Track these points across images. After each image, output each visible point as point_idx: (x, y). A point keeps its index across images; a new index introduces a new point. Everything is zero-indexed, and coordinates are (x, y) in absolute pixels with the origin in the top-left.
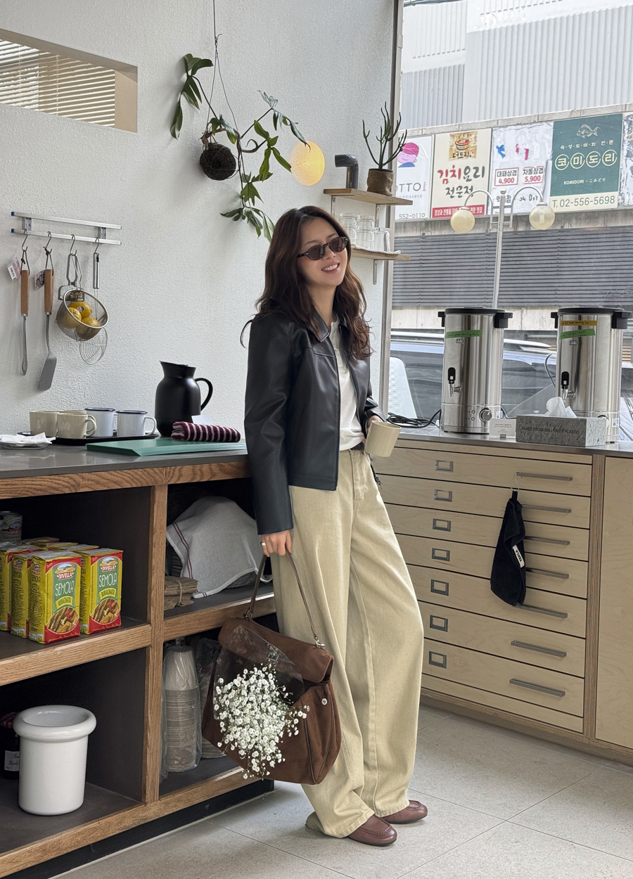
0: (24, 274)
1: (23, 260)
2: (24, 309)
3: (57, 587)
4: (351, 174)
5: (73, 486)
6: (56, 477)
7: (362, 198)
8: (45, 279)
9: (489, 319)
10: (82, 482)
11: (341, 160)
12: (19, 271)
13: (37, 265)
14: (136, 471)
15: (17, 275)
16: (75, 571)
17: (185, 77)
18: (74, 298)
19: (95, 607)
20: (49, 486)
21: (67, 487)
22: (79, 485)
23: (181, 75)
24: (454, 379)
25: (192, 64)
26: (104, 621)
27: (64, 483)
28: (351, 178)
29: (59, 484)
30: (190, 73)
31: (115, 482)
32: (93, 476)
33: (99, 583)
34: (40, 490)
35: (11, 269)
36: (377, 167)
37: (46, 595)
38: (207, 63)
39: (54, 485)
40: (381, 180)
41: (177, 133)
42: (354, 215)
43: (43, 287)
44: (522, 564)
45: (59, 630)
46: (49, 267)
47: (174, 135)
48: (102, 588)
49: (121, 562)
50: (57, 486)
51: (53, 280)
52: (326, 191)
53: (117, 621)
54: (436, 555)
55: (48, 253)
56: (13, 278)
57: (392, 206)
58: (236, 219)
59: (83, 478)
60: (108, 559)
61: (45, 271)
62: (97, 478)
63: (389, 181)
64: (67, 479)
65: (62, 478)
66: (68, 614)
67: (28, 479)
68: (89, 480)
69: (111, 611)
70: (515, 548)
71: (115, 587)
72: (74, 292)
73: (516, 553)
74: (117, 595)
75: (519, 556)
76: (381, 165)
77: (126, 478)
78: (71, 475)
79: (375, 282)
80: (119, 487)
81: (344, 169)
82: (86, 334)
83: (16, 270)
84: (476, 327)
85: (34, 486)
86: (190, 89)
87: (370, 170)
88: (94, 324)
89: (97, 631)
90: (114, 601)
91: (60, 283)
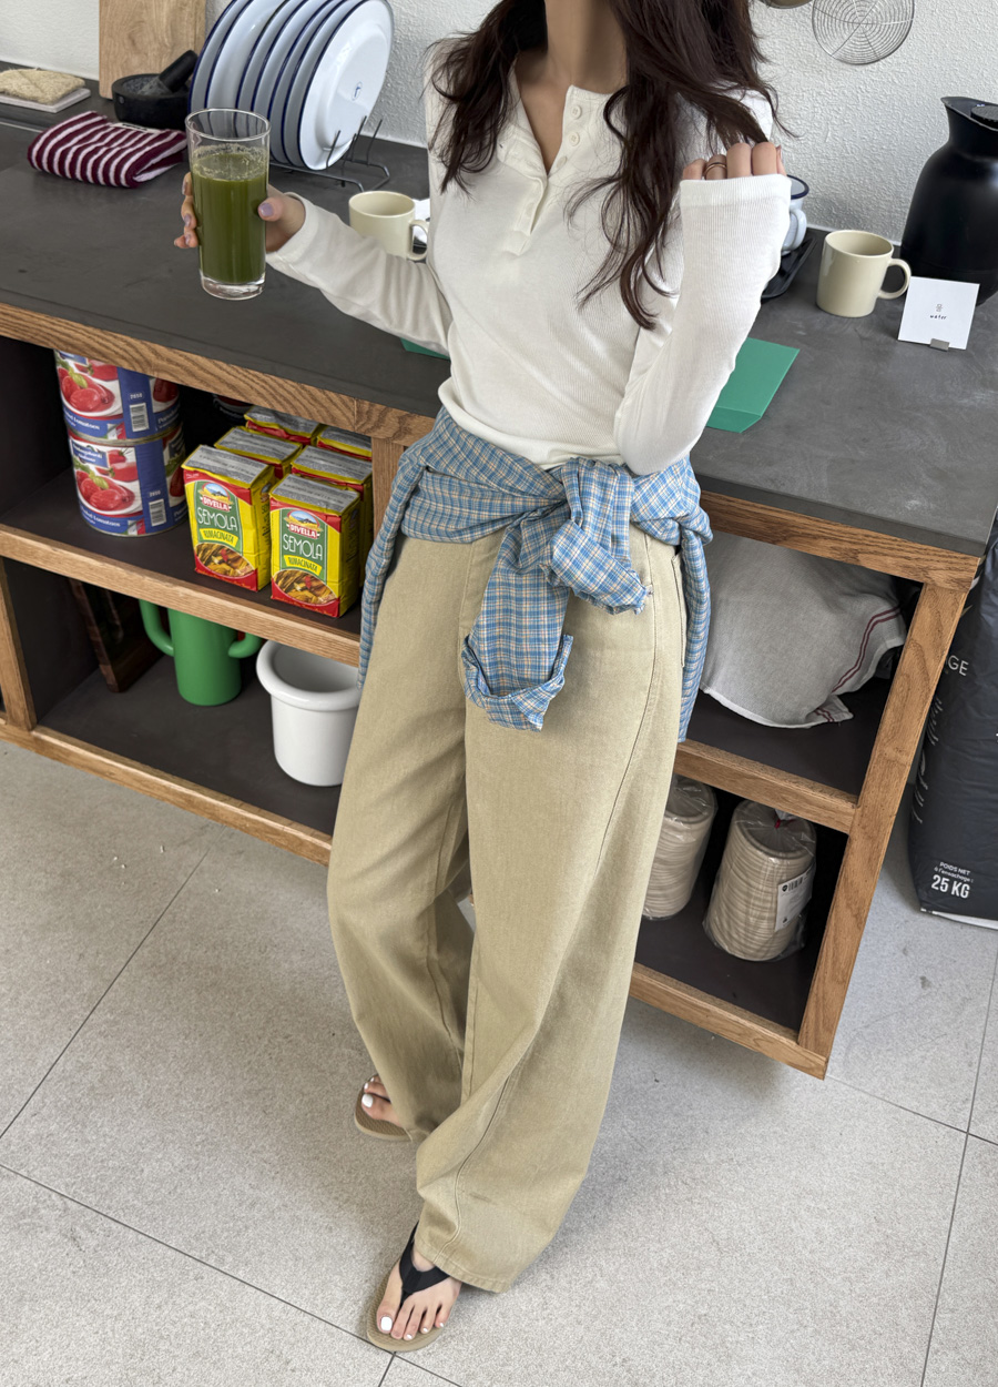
5: (137, 361)
22: (149, 363)
27: (115, 349)
29: (106, 347)
32: (177, 356)
33: (284, 543)
48: (288, 553)
49: (335, 534)
53: (330, 612)
59: (157, 353)
62: (189, 364)
64: (121, 344)
65: (110, 338)
69: (314, 590)
90: (316, 580)
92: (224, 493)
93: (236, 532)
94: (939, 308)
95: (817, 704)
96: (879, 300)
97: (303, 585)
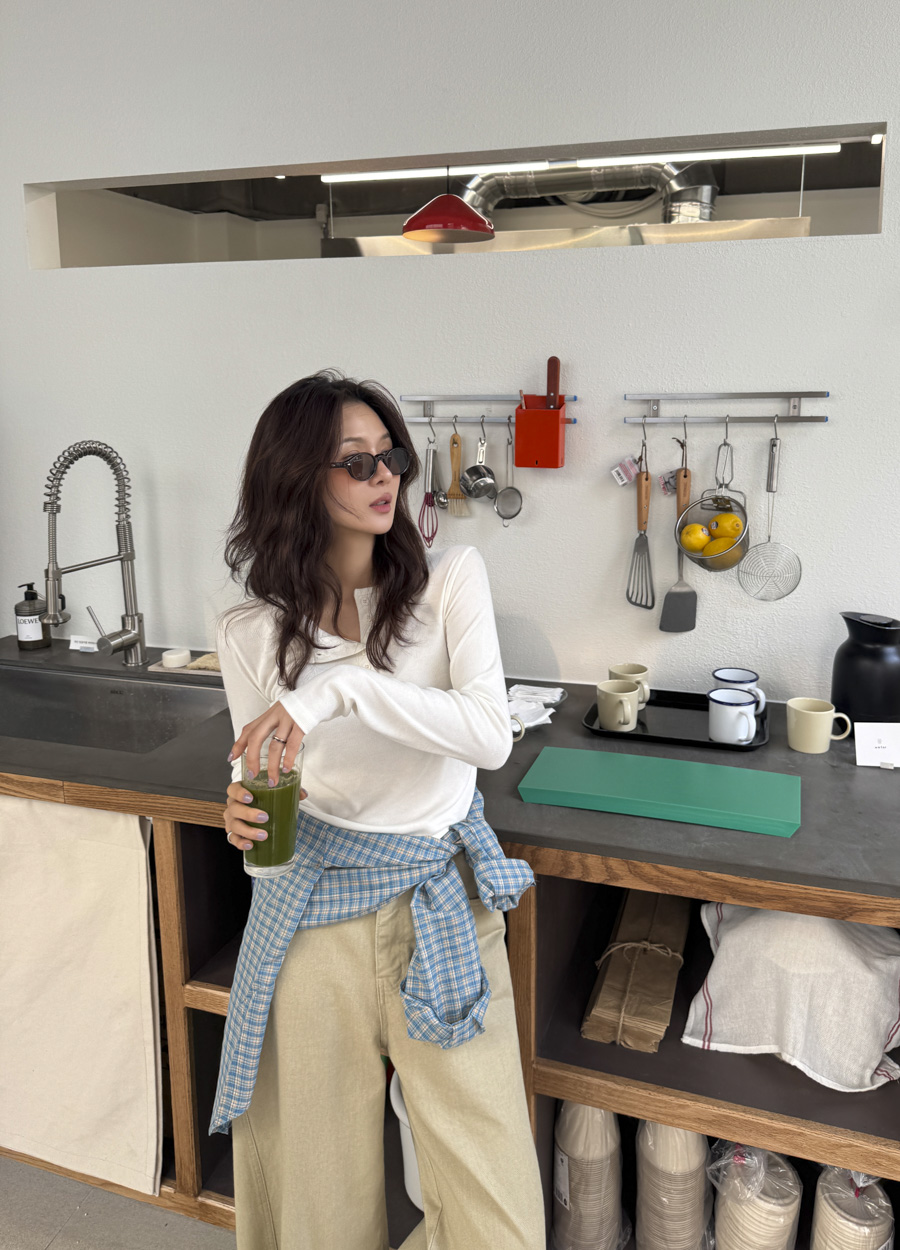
2: (642, 522)
12: (631, 474)
13: (662, 463)
15: (629, 479)
18: (723, 505)
35: (617, 472)
43: (674, 495)
46: (686, 466)
55: (683, 445)
56: (618, 485)
61: (679, 471)
72: (721, 499)
83: (626, 472)
91: (700, 486)
94: (880, 741)
95: (875, 1064)
96: (832, 741)
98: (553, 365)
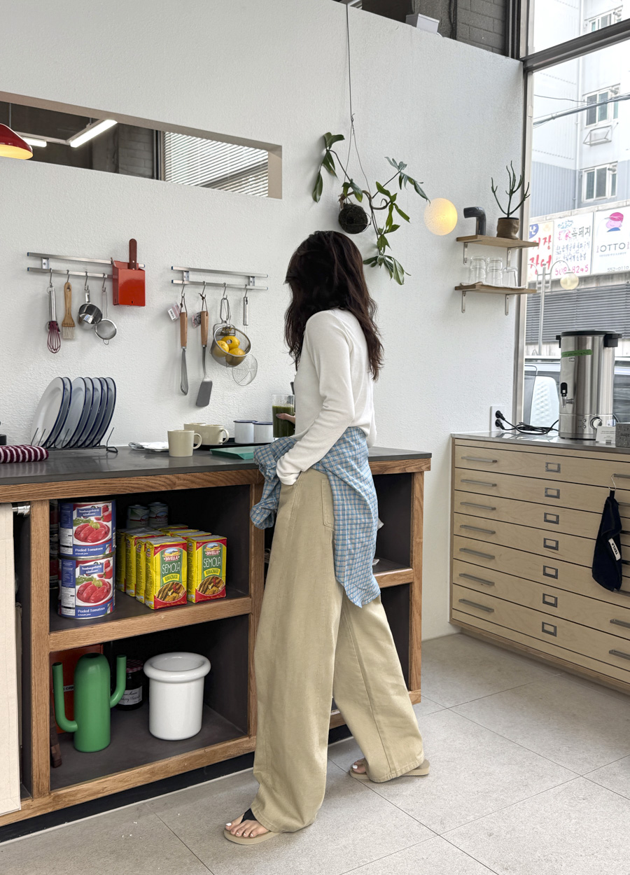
0: (182, 315)
1: (181, 304)
2: (184, 343)
3: (164, 567)
4: (479, 224)
5: (169, 485)
6: (152, 477)
7: (491, 243)
8: (200, 319)
9: (600, 339)
10: (178, 482)
11: (469, 212)
12: (178, 313)
13: (193, 308)
14: (230, 472)
15: (176, 316)
16: (180, 556)
17: (325, 152)
18: (225, 333)
19: (200, 582)
20: (146, 485)
21: (163, 486)
22: (175, 484)
23: (323, 149)
24: (566, 392)
25: (329, 140)
26: (209, 593)
27: (160, 482)
28: (479, 227)
29: (155, 483)
30: (328, 148)
31: (210, 482)
32: (188, 476)
33: (204, 564)
34: (138, 488)
35: (171, 311)
36: (506, 216)
37: (154, 573)
38: (340, 138)
39: (151, 484)
40: (508, 226)
41: (318, 197)
42: (483, 257)
43: (200, 326)
44: (618, 557)
45: (166, 600)
46: (205, 310)
47: (315, 199)
48: (207, 569)
49: (224, 548)
50: (154, 485)
51: (207, 320)
52: (458, 239)
53: (222, 593)
54: (547, 544)
55: (203, 298)
56: (173, 319)
57: (523, 249)
58: (373, 265)
59: (178, 478)
60: (212, 545)
61: (201, 313)
62: (193, 478)
63: (515, 227)
64: (163, 479)
65: (158, 478)
66: (176, 587)
67: (126, 479)
68: (184, 480)
69: (216, 585)
70: (611, 541)
71: (220, 567)
72: (226, 328)
73: (612, 546)
74: (221, 573)
75: (615, 549)
76: (508, 214)
77: (221, 478)
78: (167, 476)
79: (507, 313)
80: (214, 486)
81: (473, 220)
82: (233, 361)
83: (175, 312)
84: (589, 347)
85: (132, 485)
86: (327, 161)
87: (499, 219)
88: (239, 353)
89: (203, 600)
90: (218, 578)
91: (214, 321)
92: (176, 550)
93: (179, 572)
97: (212, 584)
98: (133, 244)
